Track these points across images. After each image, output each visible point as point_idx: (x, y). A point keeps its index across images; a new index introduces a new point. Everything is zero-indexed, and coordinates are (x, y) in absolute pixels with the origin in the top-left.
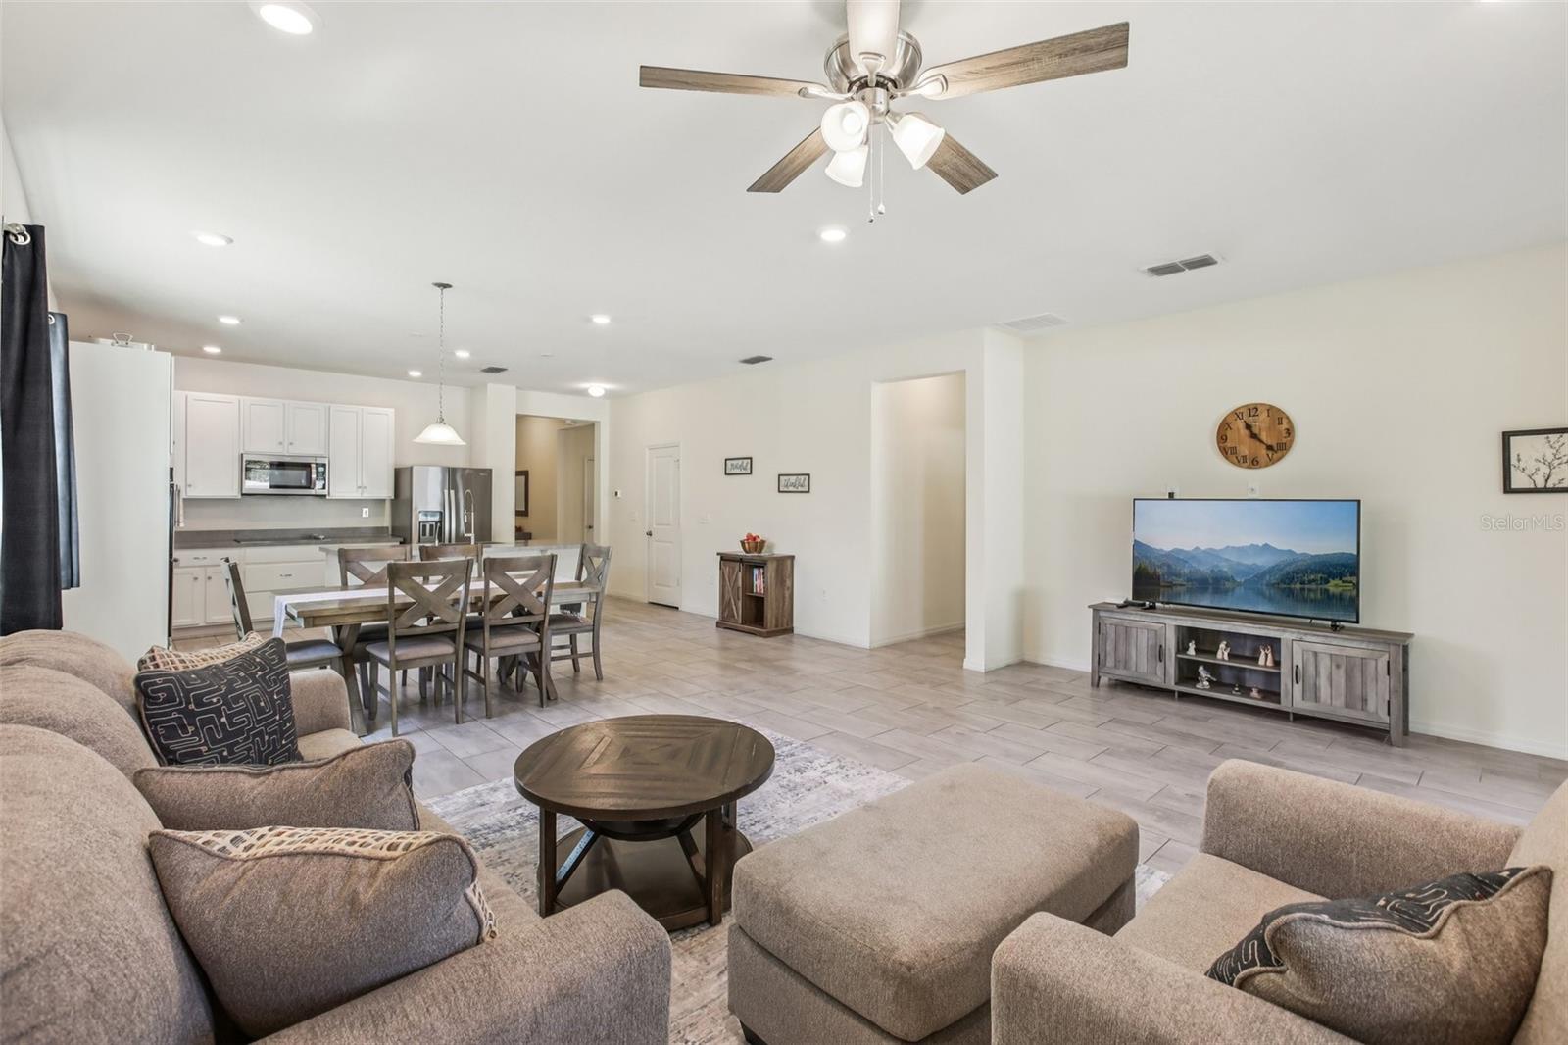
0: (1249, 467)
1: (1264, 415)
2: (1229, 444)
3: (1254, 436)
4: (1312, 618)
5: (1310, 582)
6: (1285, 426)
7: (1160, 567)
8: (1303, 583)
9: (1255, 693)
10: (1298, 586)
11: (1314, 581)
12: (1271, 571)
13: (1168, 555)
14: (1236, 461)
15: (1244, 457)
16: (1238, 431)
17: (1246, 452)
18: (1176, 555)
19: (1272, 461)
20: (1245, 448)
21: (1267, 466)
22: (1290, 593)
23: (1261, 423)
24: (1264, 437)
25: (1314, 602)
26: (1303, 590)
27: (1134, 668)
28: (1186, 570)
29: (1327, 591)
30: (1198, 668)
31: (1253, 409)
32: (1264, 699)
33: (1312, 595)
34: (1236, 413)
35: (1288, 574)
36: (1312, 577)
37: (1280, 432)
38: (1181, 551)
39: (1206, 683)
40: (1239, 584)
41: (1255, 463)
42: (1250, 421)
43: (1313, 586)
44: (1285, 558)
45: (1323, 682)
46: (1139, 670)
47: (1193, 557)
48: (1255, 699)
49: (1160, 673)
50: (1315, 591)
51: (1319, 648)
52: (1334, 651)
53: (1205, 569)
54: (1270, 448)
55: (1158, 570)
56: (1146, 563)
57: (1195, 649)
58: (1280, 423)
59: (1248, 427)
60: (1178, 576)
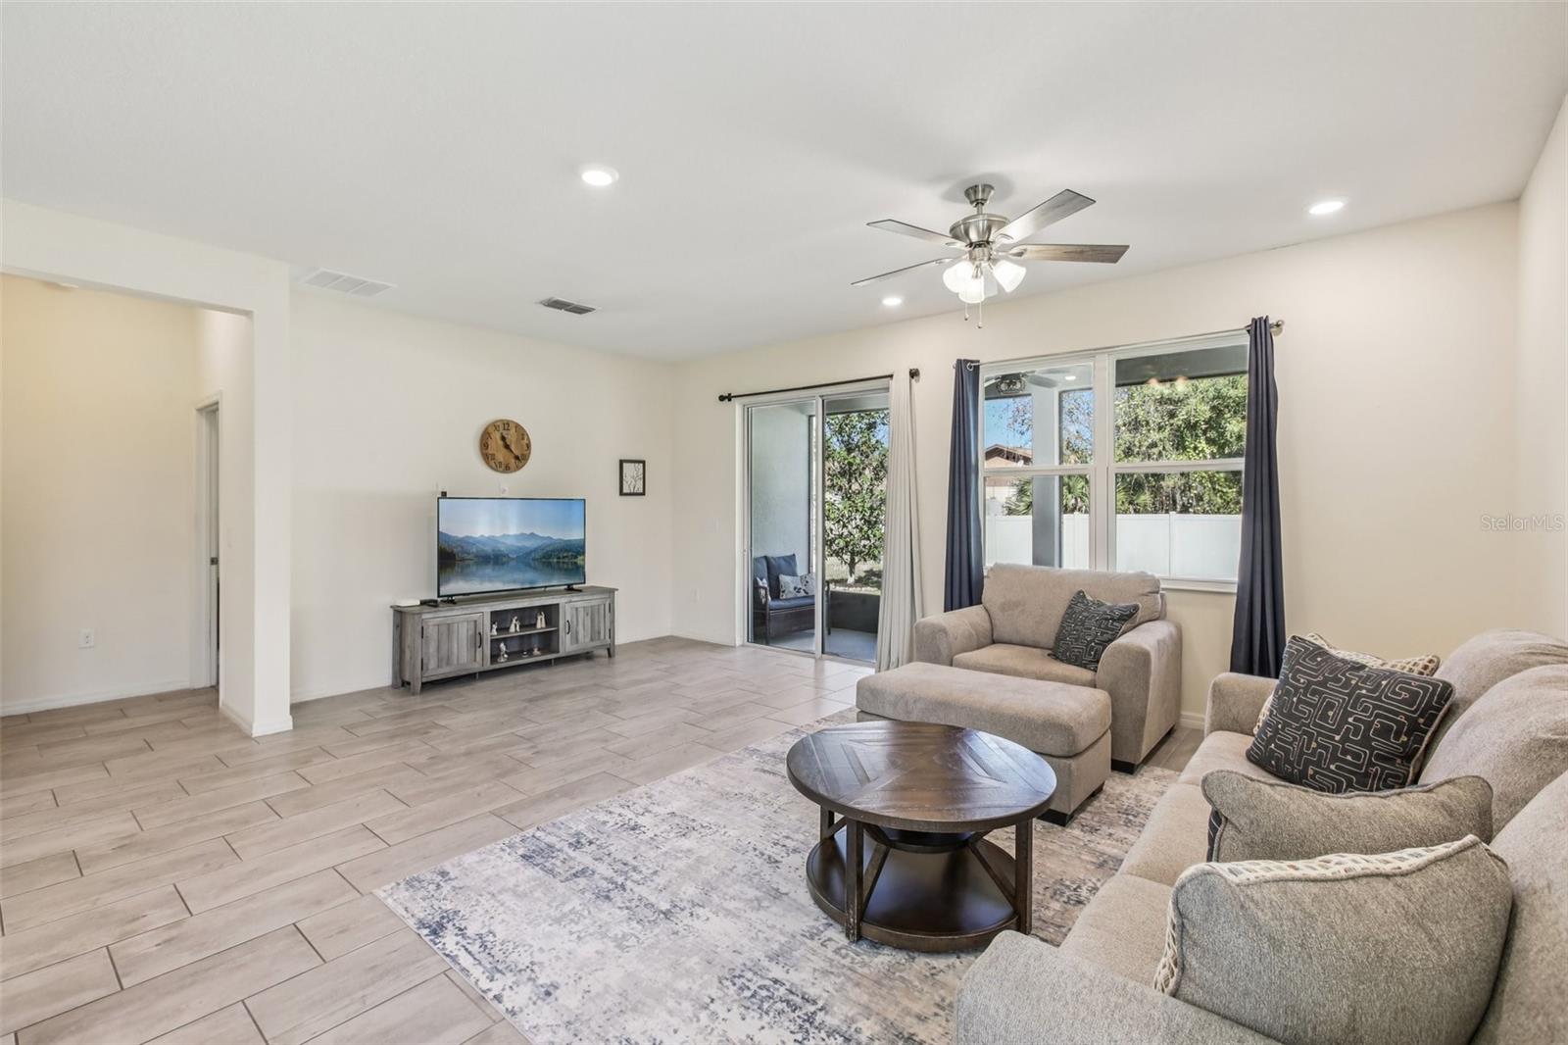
0: (503, 472)
1: (513, 431)
2: (490, 451)
3: (507, 447)
4: (546, 587)
5: (564, 557)
6: (526, 441)
7: (456, 547)
8: (559, 558)
9: (536, 652)
10: (555, 560)
11: (567, 557)
12: (535, 550)
13: (462, 540)
14: (494, 466)
15: (500, 463)
16: (495, 442)
17: (502, 460)
18: (466, 541)
19: (518, 468)
20: (501, 455)
21: (515, 471)
22: (549, 565)
23: (512, 436)
24: (513, 448)
25: (567, 570)
26: (558, 562)
27: (455, 662)
28: (474, 550)
29: (575, 563)
30: (499, 645)
31: (507, 424)
32: (543, 654)
33: (565, 566)
34: (495, 425)
35: (547, 552)
36: (565, 554)
37: (522, 446)
38: (471, 537)
39: (506, 656)
40: (513, 559)
41: (507, 469)
42: (504, 433)
43: (566, 560)
44: (547, 542)
45: (581, 628)
46: (460, 662)
47: (479, 542)
48: (538, 656)
49: (479, 658)
50: (567, 563)
51: (579, 604)
52: (585, 604)
53: (488, 549)
54: (517, 458)
55: (455, 550)
56: (444, 545)
57: (497, 630)
58: (523, 439)
59: (503, 438)
60: (469, 554)
